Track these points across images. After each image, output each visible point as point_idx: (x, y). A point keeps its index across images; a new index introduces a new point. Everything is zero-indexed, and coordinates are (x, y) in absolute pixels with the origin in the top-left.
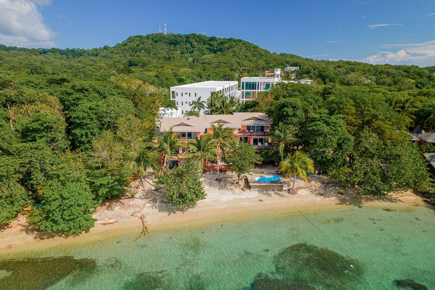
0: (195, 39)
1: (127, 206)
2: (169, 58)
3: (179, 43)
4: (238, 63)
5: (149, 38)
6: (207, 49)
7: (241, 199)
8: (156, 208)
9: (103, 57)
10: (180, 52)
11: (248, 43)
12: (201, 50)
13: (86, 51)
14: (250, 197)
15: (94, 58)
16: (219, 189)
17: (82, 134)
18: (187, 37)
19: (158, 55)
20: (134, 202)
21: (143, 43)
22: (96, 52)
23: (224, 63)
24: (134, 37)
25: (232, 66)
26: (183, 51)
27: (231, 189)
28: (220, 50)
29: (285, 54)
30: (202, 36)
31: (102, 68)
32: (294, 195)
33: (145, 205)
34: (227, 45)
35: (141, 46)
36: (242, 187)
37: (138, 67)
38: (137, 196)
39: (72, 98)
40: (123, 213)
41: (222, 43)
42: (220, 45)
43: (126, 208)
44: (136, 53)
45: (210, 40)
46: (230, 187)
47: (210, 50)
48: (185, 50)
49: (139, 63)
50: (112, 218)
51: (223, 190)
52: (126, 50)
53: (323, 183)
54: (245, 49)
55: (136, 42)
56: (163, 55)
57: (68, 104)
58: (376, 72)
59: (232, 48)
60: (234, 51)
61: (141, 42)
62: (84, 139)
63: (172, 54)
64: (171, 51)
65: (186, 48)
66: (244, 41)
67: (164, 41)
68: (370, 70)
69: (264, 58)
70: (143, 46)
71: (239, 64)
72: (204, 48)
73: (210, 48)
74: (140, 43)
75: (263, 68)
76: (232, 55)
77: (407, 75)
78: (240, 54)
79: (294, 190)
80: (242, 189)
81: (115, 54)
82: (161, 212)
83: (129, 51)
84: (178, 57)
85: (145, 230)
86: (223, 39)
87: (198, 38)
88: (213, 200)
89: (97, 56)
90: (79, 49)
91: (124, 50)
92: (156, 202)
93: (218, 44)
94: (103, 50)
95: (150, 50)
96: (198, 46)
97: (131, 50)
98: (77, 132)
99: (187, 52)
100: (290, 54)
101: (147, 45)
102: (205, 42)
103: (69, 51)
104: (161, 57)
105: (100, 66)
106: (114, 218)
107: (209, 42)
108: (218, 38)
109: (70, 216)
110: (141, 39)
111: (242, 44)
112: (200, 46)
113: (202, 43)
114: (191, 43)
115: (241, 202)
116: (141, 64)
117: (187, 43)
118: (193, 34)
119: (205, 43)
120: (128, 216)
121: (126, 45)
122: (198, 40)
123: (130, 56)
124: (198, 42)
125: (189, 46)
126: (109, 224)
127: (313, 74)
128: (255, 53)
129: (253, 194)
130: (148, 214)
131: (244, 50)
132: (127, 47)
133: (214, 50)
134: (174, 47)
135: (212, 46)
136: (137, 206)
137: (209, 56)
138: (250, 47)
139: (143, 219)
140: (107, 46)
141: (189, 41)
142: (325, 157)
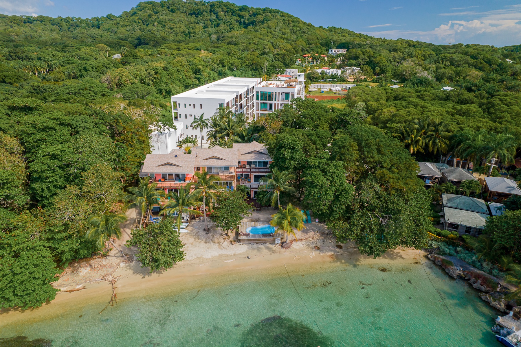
0: (222, 9)
1: (99, 266)
2: (189, 33)
3: (202, 13)
4: (272, 43)
5: (164, 6)
6: (237, 21)
7: (227, 256)
8: (130, 269)
9: (106, 30)
10: (203, 24)
11: (288, 14)
12: (229, 23)
13: (83, 20)
14: (238, 252)
15: (94, 30)
16: (205, 242)
17: (42, 188)
18: (212, 6)
19: (175, 29)
20: (107, 261)
21: (157, 13)
22: (97, 22)
23: (254, 43)
24: (146, 3)
25: (264, 48)
26: (207, 24)
27: (219, 243)
28: (253, 23)
29: (334, 28)
30: (230, 5)
31: (103, 49)
32: (287, 250)
33: (119, 264)
34: (260, 17)
35: (153, 17)
36: (231, 239)
37: (149, 46)
38: (112, 253)
39: (33, 139)
40: (93, 275)
41: (255, 15)
42: (252, 17)
43: (98, 269)
44: (147, 25)
45: (240, 10)
46: (218, 239)
47: (240, 22)
48: (209, 23)
49: (150, 41)
50: (80, 282)
51: (210, 244)
52: (135, 22)
53: (323, 234)
54: (282, 23)
55: (148, 11)
56: (182, 30)
57: (28, 147)
58: (438, 58)
59: (267, 21)
60: (268, 26)
61: (154, 12)
62: (46, 193)
63: (193, 28)
64: (192, 23)
65: (210, 20)
66: (282, 12)
67: (183, 10)
68: (431, 54)
69: (305, 36)
70: (156, 17)
71: (273, 46)
72: (233, 21)
73: (240, 21)
74: (152, 13)
75: (303, 50)
76: (266, 32)
77: (474, 63)
78: (276, 30)
79: (287, 244)
80: (231, 242)
81: (122, 27)
82: (135, 274)
83: (139, 23)
84: (200, 32)
85: (113, 299)
86: (257, 9)
87: (226, 6)
88: (195, 257)
89: (99, 27)
90: (75, 18)
91: (132, 21)
92: (132, 261)
93: (250, 16)
94: (106, 20)
95: (166, 22)
96: (225, 17)
97: (141, 22)
98: (37, 186)
99: (212, 25)
100: (341, 28)
101: (161, 15)
102: (234, 12)
103: (62, 20)
104: (178, 31)
105: (100, 47)
106: (82, 283)
107: (239, 12)
108: (250, 7)
109: (24, 291)
110: (154, 7)
111: (280, 15)
112: (228, 17)
113: (231, 13)
114: (217, 13)
115: (226, 260)
116: (153, 43)
117: (212, 14)
118: (220, 2)
119: (234, 14)
120: (98, 280)
121: (136, 15)
122: (225, 9)
123: (140, 29)
124: (226, 12)
125: (213, 17)
126: (75, 291)
127: (362, 60)
128: (295, 28)
129: (241, 249)
130: (121, 277)
131: (281, 25)
132: (136, 18)
133: (245, 23)
134: (196, 19)
135: (243, 17)
136: (110, 267)
137: (239, 32)
138: (288, 21)
139: (113, 283)
140: (111, 14)
141: (214, 10)
142: (321, 210)
